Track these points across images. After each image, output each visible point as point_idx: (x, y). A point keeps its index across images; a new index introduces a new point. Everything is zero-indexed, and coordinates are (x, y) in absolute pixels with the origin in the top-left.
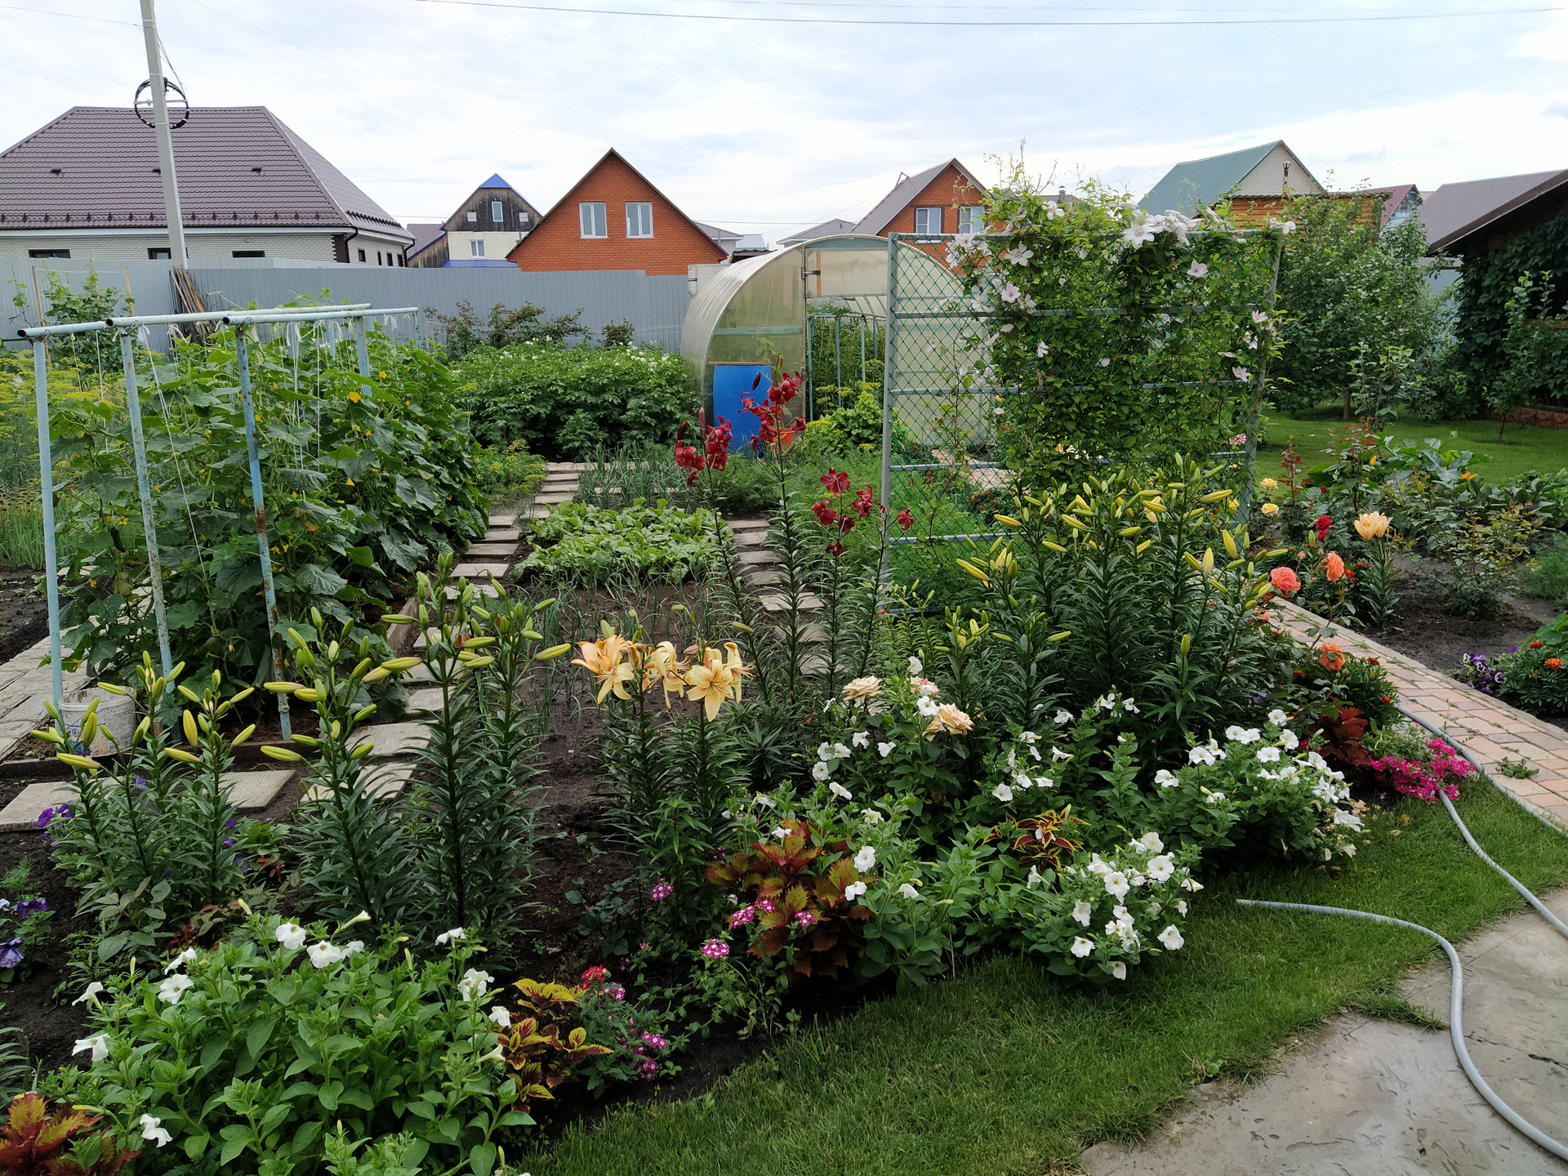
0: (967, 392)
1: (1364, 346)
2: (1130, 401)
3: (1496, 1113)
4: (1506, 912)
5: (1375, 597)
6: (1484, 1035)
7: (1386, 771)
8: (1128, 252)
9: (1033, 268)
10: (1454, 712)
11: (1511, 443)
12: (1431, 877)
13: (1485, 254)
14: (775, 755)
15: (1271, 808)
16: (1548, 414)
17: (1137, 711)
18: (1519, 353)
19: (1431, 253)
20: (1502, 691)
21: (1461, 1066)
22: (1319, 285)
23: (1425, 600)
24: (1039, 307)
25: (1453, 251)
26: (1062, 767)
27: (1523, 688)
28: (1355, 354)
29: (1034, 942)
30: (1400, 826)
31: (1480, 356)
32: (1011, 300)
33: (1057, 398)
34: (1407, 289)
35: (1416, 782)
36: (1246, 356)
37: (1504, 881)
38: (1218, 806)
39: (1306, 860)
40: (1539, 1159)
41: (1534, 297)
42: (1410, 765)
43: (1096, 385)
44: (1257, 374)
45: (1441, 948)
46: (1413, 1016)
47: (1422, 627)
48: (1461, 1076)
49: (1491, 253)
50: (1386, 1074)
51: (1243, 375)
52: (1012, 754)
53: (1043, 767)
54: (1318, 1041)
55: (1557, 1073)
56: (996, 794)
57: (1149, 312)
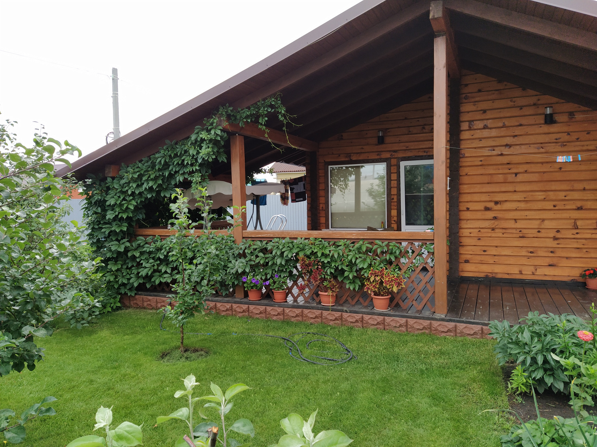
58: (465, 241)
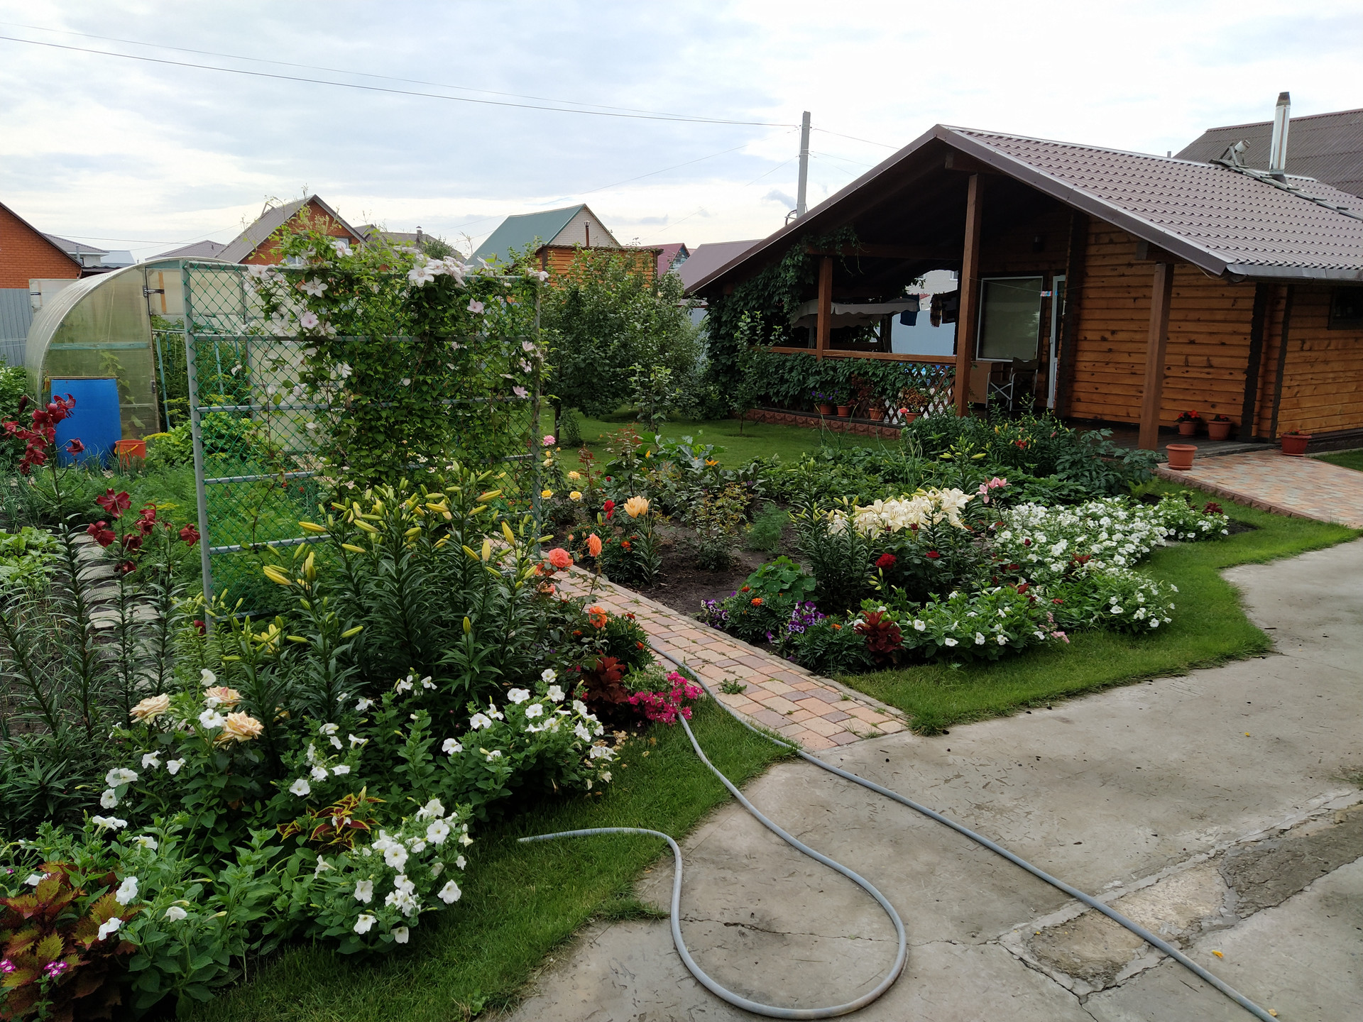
0: (278, 408)
1: (638, 367)
2: (432, 415)
3: (698, 982)
4: (716, 806)
5: (645, 562)
6: (694, 914)
7: (640, 704)
8: (415, 290)
9: (329, 299)
10: (694, 647)
11: (748, 436)
12: (668, 786)
13: (721, 298)
14: (61, 791)
15: (540, 756)
16: (772, 413)
17: (434, 687)
18: (747, 371)
19: (686, 296)
20: (727, 626)
21: (676, 948)
22: (606, 318)
23: (683, 560)
24: (339, 333)
25: (700, 294)
26: (359, 753)
27: (739, 623)
28: (633, 373)
29: (326, 928)
30: (648, 747)
31: (726, 373)
32: (311, 327)
33: (366, 413)
34: (670, 323)
35: (660, 709)
36: (522, 378)
37: (718, 780)
38: (496, 763)
39: (574, 793)
40: (724, 1013)
41: (753, 329)
42: (655, 697)
43: (400, 401)
44: (534, 392)
45: (669, 846)
46: (643, 912)
47: (680, 581)
48: (675, 956)
49: (725, 297)
50: (620, 971)
51: (521, 393)
52: (312, 747)
53: (341, 757)
54: (569, 955)
55: (743, 934)
56: (293, 790)
57: (440, 340)
58: (1080, 376)
